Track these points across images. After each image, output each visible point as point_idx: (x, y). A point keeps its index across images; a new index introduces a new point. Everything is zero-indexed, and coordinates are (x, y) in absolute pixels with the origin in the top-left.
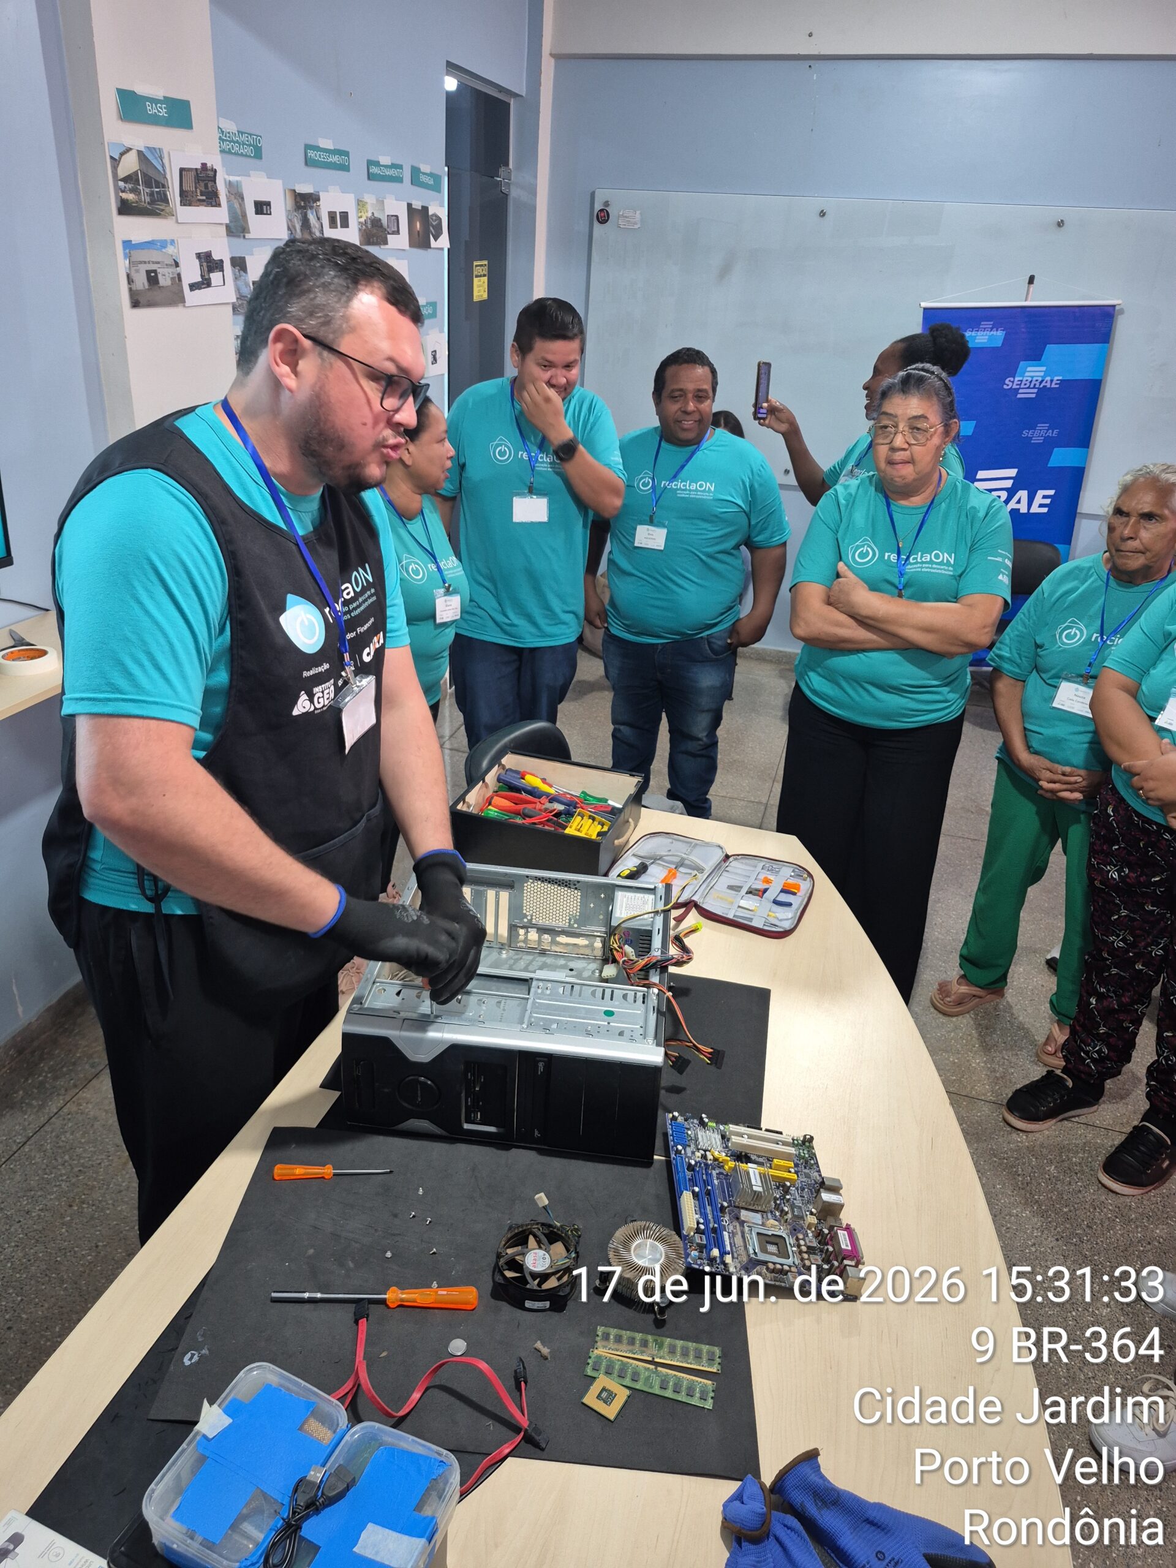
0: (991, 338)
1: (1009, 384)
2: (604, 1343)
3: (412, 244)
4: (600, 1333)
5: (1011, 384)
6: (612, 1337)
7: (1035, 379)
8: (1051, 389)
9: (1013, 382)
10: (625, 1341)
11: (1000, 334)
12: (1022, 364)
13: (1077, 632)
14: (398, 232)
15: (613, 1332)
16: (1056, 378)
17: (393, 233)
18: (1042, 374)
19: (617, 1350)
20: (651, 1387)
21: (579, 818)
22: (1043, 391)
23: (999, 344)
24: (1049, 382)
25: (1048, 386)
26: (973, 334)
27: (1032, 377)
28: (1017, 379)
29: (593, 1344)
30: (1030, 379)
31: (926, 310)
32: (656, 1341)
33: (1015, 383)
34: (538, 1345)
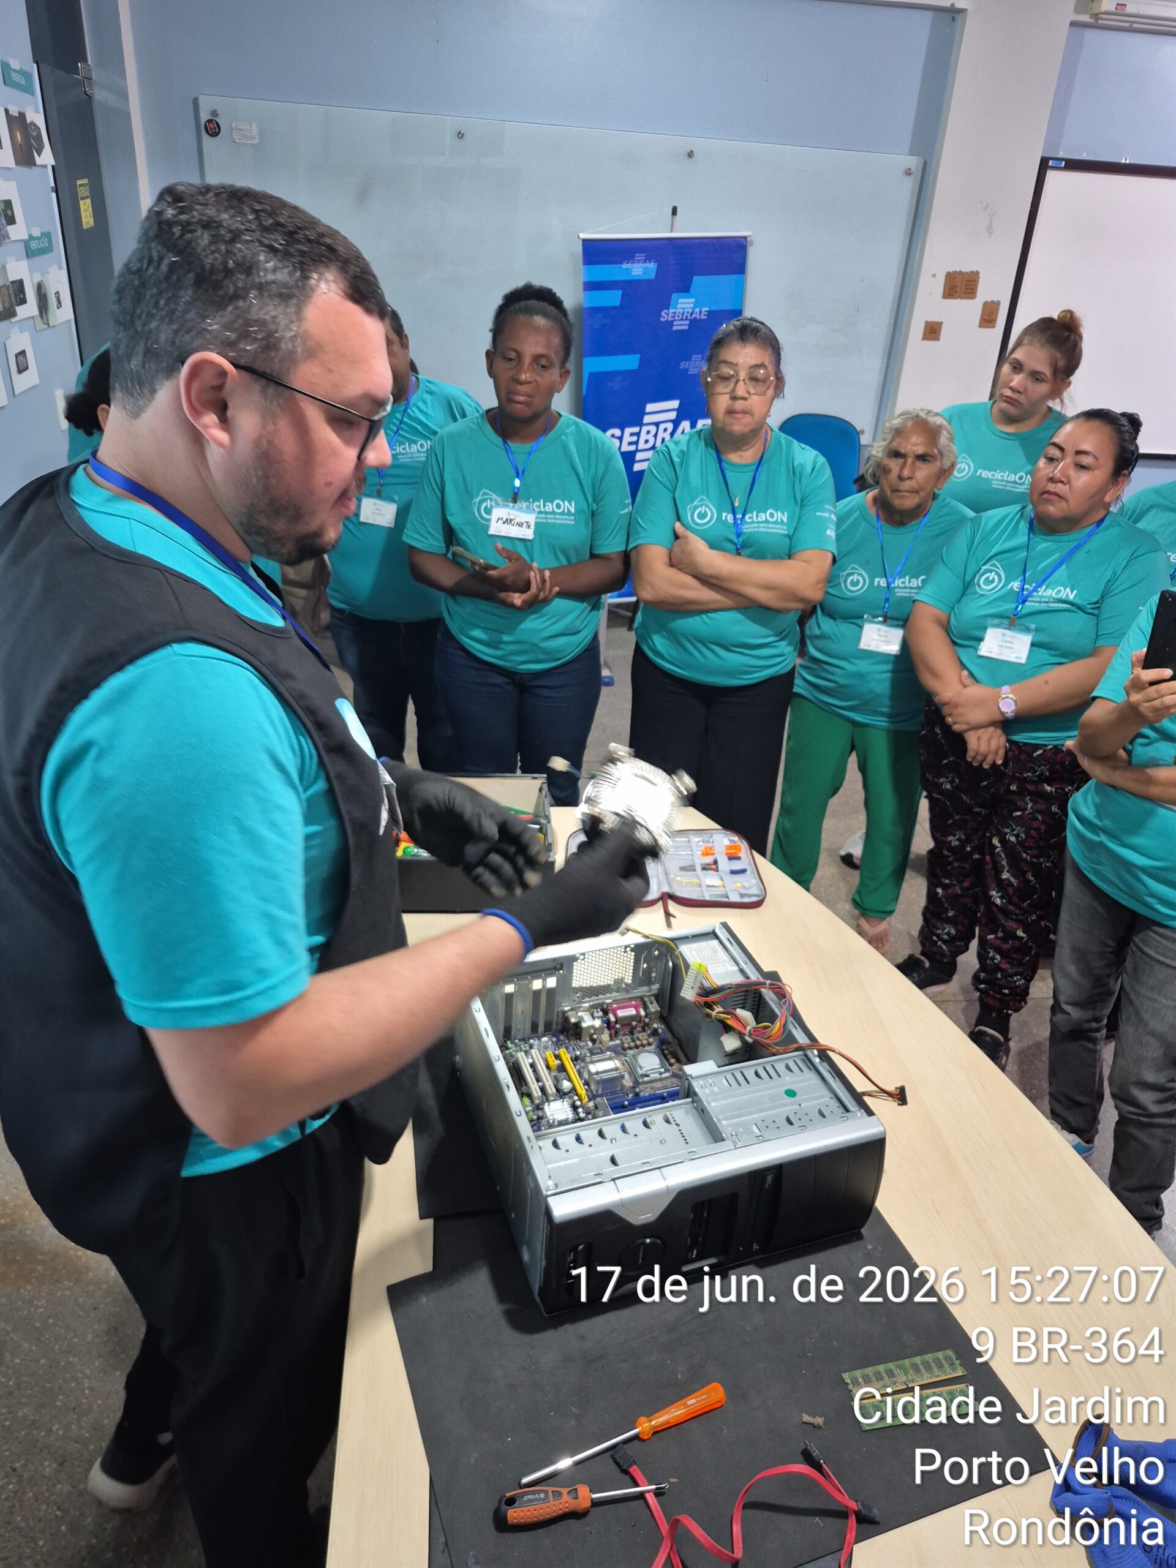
0: (645, 270)
1: (665, 316)
3: (18, 161)
5: (666, 316)
7: (686, 310)
8: (701, 320)
9: (668, 314)
11: (652, 266)
12: (674, 296)
13: (859, 578)
16: (704, 309)
18: (692, 305)
22: (694, 323)
23: (652, 276)
24: (699, 314)
25: (699, 317)
26: (629, 266)
27: (684, 309)
28: (671, 311)
30: (682, 311)
31: (585, 242)
33: (671, 315)
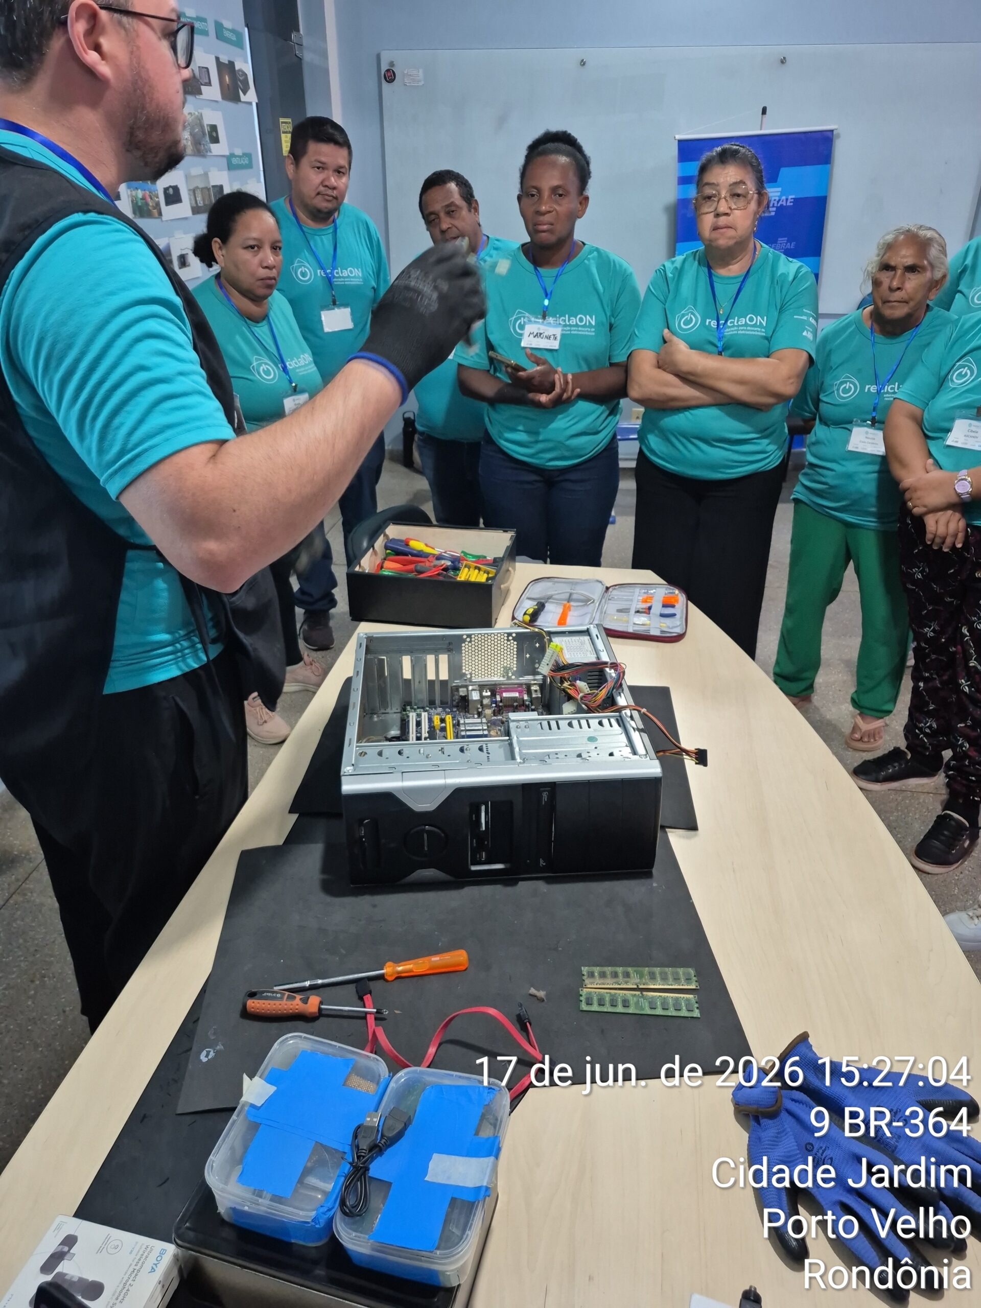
2: (591, 980)
3: (224, 97)
4: (585, 973)
6: (596, 974)
7: (773, 199)
8: (787, 207)
10: (609, 976)
13: (851, 385)
14: (209, 84)
15: (596, 970)
16: (790, 197)
17: (206, 84)
18: (780, 194)
19: (604, 984)
20: (643, 1009)
21: (466, 569)
22: (782, 209)
24: (785, 201)
25: (785, 204)
29: (582, 984)
31: (680, 142)
32: (637, 972)
34: (533, 991)
